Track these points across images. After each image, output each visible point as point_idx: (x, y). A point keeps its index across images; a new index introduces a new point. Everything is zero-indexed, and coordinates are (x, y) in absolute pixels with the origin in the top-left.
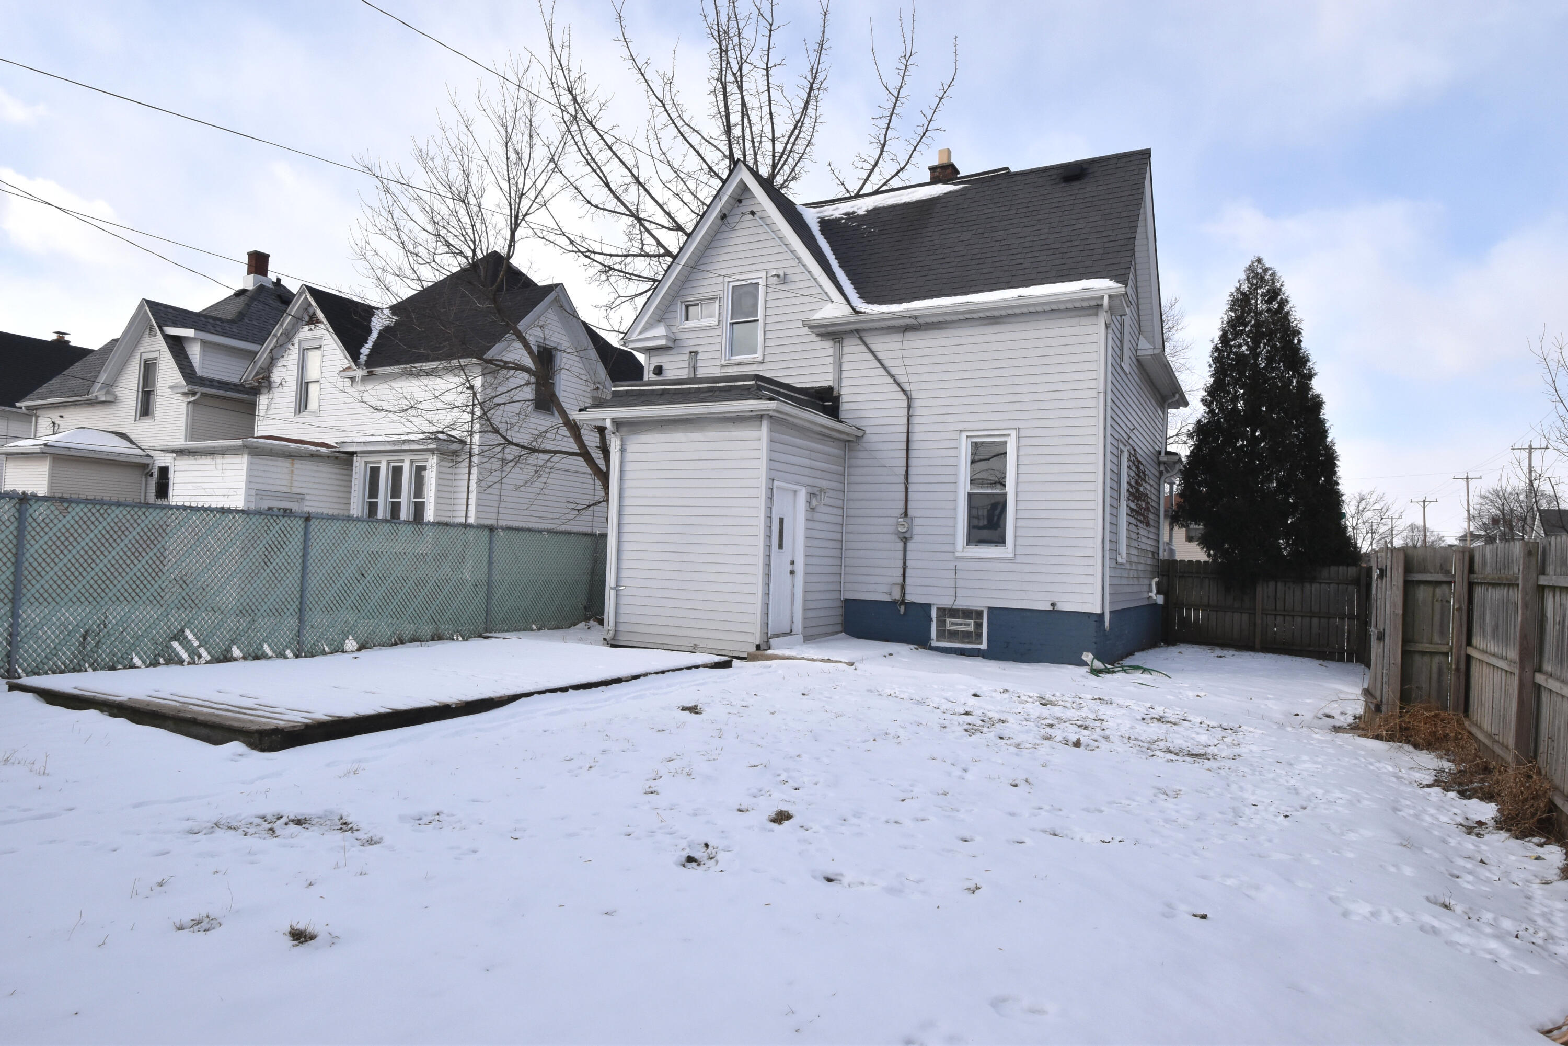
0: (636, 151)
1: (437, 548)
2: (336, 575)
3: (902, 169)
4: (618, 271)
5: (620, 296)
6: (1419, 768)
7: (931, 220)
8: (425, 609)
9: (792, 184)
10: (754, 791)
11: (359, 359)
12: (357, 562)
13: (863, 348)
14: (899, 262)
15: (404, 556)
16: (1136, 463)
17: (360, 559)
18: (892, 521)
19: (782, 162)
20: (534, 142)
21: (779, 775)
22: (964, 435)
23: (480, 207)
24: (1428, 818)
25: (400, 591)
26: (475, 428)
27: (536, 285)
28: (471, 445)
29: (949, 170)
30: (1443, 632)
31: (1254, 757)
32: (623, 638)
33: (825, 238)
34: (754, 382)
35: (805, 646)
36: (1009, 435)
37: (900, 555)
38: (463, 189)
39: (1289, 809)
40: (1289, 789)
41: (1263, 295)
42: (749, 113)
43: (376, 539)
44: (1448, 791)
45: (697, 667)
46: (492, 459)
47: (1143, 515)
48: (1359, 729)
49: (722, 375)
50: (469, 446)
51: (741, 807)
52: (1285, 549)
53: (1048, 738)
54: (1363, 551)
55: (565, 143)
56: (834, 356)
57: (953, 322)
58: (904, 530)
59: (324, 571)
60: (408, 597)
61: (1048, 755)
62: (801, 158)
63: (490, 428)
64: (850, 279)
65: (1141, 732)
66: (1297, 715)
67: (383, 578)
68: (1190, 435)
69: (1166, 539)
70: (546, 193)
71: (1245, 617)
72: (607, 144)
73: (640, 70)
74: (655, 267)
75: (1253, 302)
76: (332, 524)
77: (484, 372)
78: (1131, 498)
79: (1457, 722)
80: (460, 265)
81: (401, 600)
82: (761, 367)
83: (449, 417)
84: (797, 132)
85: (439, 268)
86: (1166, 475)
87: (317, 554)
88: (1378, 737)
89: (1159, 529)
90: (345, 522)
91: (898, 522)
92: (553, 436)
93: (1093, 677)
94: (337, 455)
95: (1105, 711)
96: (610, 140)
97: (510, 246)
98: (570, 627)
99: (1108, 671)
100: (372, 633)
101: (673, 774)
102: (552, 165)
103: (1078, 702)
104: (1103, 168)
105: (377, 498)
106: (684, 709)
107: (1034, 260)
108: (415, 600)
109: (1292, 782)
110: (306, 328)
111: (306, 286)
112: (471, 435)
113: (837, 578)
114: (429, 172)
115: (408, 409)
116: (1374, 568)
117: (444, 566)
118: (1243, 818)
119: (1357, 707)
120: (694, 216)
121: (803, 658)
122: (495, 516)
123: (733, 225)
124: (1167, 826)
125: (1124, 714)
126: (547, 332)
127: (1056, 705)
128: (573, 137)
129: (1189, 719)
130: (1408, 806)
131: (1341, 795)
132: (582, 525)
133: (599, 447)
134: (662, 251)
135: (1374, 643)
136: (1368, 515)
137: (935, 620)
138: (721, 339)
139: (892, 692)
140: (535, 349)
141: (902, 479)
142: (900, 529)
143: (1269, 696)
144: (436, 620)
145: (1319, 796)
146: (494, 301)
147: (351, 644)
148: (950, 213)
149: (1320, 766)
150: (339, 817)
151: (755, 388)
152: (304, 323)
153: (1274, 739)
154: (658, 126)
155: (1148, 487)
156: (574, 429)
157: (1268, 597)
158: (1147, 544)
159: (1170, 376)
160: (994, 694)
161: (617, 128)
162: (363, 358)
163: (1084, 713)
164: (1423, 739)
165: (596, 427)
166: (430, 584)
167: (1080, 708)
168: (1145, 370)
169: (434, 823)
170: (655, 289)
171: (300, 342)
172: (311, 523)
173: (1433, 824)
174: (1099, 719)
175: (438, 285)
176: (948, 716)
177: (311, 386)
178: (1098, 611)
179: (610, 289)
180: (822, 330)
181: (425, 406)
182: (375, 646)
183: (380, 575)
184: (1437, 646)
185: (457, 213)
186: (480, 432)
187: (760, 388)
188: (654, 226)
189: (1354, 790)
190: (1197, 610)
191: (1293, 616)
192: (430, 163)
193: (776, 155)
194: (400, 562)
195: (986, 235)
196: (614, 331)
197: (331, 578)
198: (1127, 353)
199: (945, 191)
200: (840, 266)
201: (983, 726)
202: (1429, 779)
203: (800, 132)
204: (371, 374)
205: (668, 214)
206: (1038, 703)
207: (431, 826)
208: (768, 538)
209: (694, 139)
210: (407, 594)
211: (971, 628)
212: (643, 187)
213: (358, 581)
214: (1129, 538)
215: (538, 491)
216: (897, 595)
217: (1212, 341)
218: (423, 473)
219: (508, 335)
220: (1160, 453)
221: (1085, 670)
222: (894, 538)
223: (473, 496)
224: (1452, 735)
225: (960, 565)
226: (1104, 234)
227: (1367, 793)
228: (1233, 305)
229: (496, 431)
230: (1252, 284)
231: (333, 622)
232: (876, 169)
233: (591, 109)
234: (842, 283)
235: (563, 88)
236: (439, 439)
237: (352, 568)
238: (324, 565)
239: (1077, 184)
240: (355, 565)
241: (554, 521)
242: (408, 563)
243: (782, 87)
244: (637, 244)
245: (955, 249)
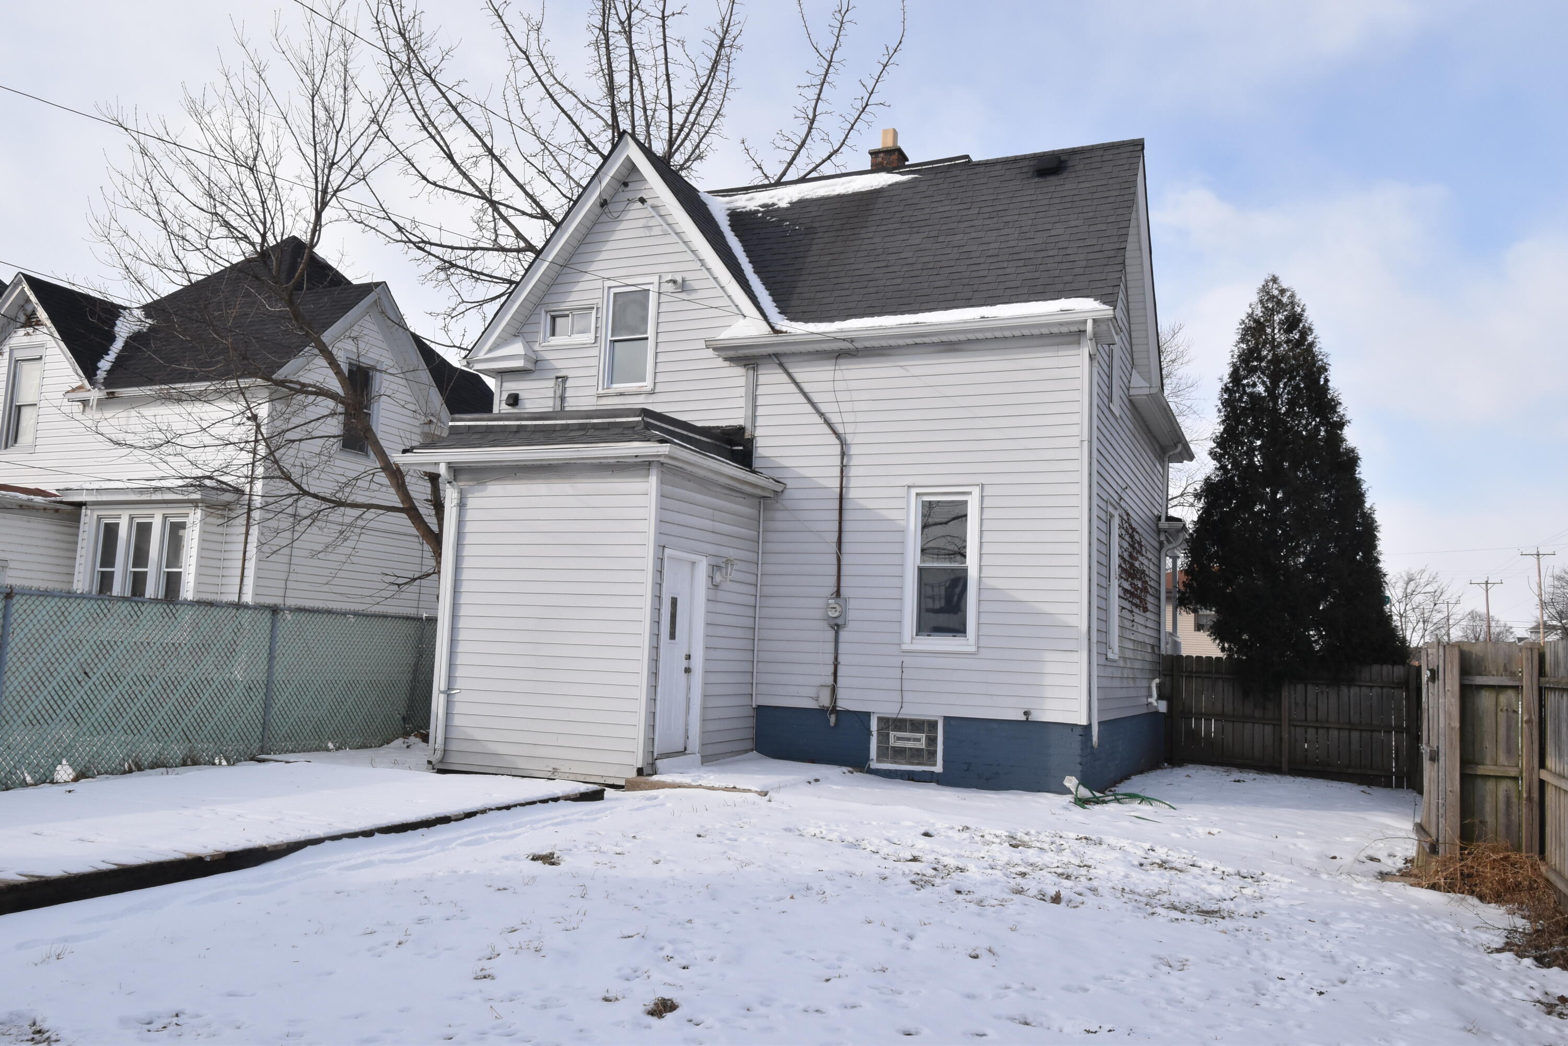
0: (490, 114)
1: (195, 637)
2: (47, 674)
3: (836, 152)
4: (463, 268)
5: (463, 302)
6: (1486, 927)
7: (873, 218)
8: (174, 721)
9: (696, 165)
10: (628, 971)
11: (96, 375)
12: (79, 656)
13: (784, 378)
14: (831, 269)
15: (148, 648)
16: (1130, 531)
17: (83, 651)
18: (821, 603)
19: (682, 136)
20: (350, 96)
21: (662, 949)
22: (914, 491)
23: (274, 177)
24: (1497, 993)
25: (139, 696)
26: (257, 473)
27: (349, 283)
28: (251, 495)
29: (895, 156)
30: (1511, 750)
31: (1280, 914)
32: (455, 761)
33: (736, 236)
34: (640, 419)
35: (703, 768)
36: (969, 493)
37: (830, 647)
38: (251, 154)
39: (1324, 983)
40: (1324, 956)
41: (1281, 323)
42: (641, 72)
43: (108, 624)
44: (1522, 957)
45: (556, 800)
46: (280, 515)
47: (1139, 597)
48: (1411, 876)
49: (599, 408)
50: (247, 497)
51: (607, 995)
52: (1316, 642)
53: (1020, 891)
54: (1414, 645)
55: (393, 100)
56: (747, 386)
57: (899, 347)
58: (836, 614)
59: (29, 669)
60: (151, 705)
61: (1019, 914)
62: (707, 132)
63: (278, 473)
64: (767, 289)
65: (1138, 881)
66: (1334, 858)
67: (115, 679)
68: (1197, 496)
69: (1169, 628)
70: (366, 163)
71: (1268, 729)
72: (450, 104)
73: (497, 11)
74: (512, 265)
75: (1269, 330)
76: (45, 603)
77: (274, 397)
78: (1123, 576)
79: (1532, 866)
80: (244, 253)
81: (141, 709)
82: (652, 399)
83: (221, 456)
84: (702, 99)
85: (213, 257)
86: (1167, 546)
87: (20, 645)
88: (1434, 887)
89: (1159, 615)
90: (64, 600)
91: (828, 604)
92: (366, 485)
93: (1079, 809)
94: (58, 506)
95: (1093, 854)
96: (454, 99)
97: (314, 232)
98: (382, 745)
99: (1097, 801)
100: (96, 756)
101: (515, 950)
102: (374, 127)
103: (1058, 843)
104: (1087, 161)
105: (113, 566)
106: (535, 858)
107: (1001, 272)
108: (160, 708)
109: (1329, 947)
110: (22, 332)
111: (24, 275)
112: (251, 482)
113: (747, 678)
114: (205, 130)
115: (161, 445)
116: (1424, 668)
117: (205, 662)
118: (1267, 997)
119: (1409, 848)
120: (565, 201)
121: (700, 786)
122: (281, 592)
123: (616, 215)
124: (1170, 1008)
125: (1117, 858)
126: (362, 345)
127: (1029, 847)
128: (404, 93)
129: (1199, 864)
130: (1473, 978)
131: (1389, 964)
132: (403, 605)
133: (431, 501)
134: (522, 244)
135: (1426, 764)
136: (1418, 599)
137: (875, 733)
138: (597, 359)
139: (817, 832)
140: (345, 368)
141: (834, 547)
142: (830, 614)
143: (1300, 833)
144: (190, 737)
145: (1362, 966)
146: (291, 303)
147: (64, 772)
148: (896, 209)
149: (1362, 926)
150: (31, 1022)
151: (642, 426)
152: (19, 324)
153: (1305, 890)
154: (520, 84)
155: (1145, 562)
156: (396, 475)
157: (1296, 704)
158: (1145, 635)
159: (1171, 421)
160: (950, 833)
161: (464, 83)
162: (101, 375)
163: (1066, 857)
164: (1491, 889)
165: (426, 474)
166: (184, 687)
167: (1060, 850)
168: (1139, 413)
169: (170, 1028)
170: (511, 293)
171: (11, 351)
172: (14, 600)
173: (1504, 1001)
174: (1085, 866)
175: (211, 281)
176: (890, 863)
177: (25, 411)
178: (1084, 722)
179: (451, 291)
180: (731, 354)
181: (186, 441)
182: (99, 773)
183: (112, 674)
184: (1503, 769)
185: (242, 185)
186: (263, 478)
187: (648, 426)
188: (511, 212)
189: (1406, 957)
190: (1208, 720)
191: (1328, 728)
192: (206, 118)
193: (674, 127)
194: (141, 656)
195: (940, 239)
196: (454, 346)
197: (40, 679)
198: (1117, 392)
199: (890, 182)
200: (755, 272)
201: (935, 876)
202: (1499, 942)
203: (706, 99)
204: (111, 396)
205: (531, 197)
206: (1007, 844)
207: (166, 1032)
208: (656, 624)
209: (568, 102)
210: (149, 700)
211: (922, 745)
212: (498, 161)
213: (79, 683)
214: (1122, 627)
215: (343, 558)
216: (826, 701)
217: (1221, 379)
218: (181, 532)
219: (307, 349)
220: (1159, 518)
221: (1069, 798)
222: (823, 625)
223: (251, 566)
224: (1526, 883)
225: (908, 661)
226: (1088, 242)
227: (1422, 961)
228: (1245, 335)
229: (287, 477)
230: (1266, 308)
231: (40, 740)
232: (803, 151)
233: (430, 57)
234: (757, 293)
235: (393, 29)
236: (206, 486)
237: (71, 665)
238: (30, 660)
239: (1053, 180)
240: (75, 660)
241: (364, 600)
242: (153, 657)
243: (683, 42)
244: (490, 235)
245: (902, 256)
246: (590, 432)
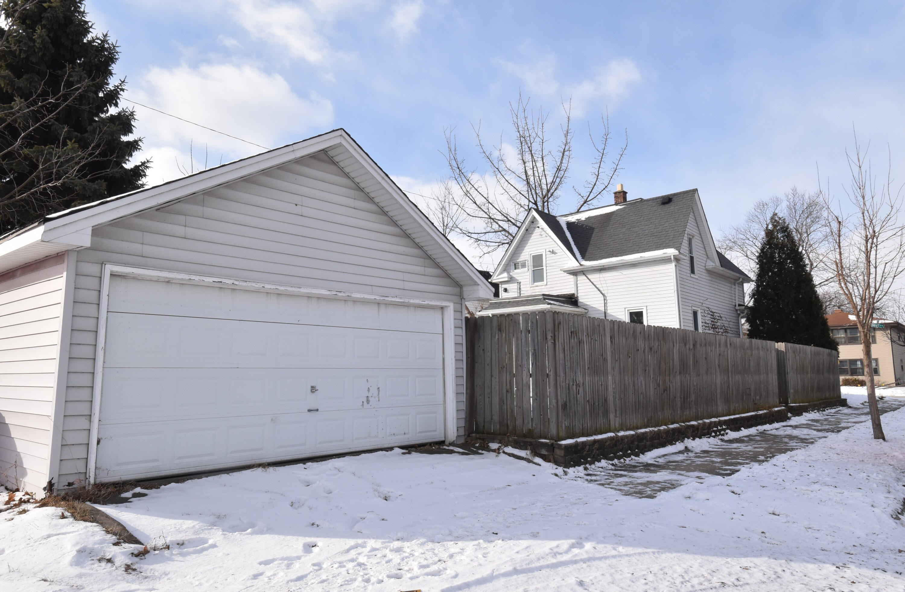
7: (611, 222)
13: (585, 278)
14: (598, 242)
16: (711, 314)
22: (627, 309)
29: (622, 194)
33: (569, 231)
34: (542, 297)
36: (643, 308)
41: (780, 230)
56: (574, 281)
57: (618, 266)
64: (578, 250)
75: (775, 233)
82: (546, 287)
86: (741, 315)
104: (678, 198)
107: (648, 241)
123: (531, 232)
138: (529, 277)
148: (618, 219)
151: (543, 299)
155: (726, 322)
168: (714, 273)
180: (569, 272)
187: (545, 299)
195: (631, 230)
198: (697, 270)
199: (618, 210)
200: (574, 244)
220: (736, 306)
226: (675, 229)
230: (774, 225)
232: (595, 188)
233: (468, 174)
234: (575, 252)
239: (667, 206)
244: (491, 228)
245: (619, 236)
246: (529, 302)
